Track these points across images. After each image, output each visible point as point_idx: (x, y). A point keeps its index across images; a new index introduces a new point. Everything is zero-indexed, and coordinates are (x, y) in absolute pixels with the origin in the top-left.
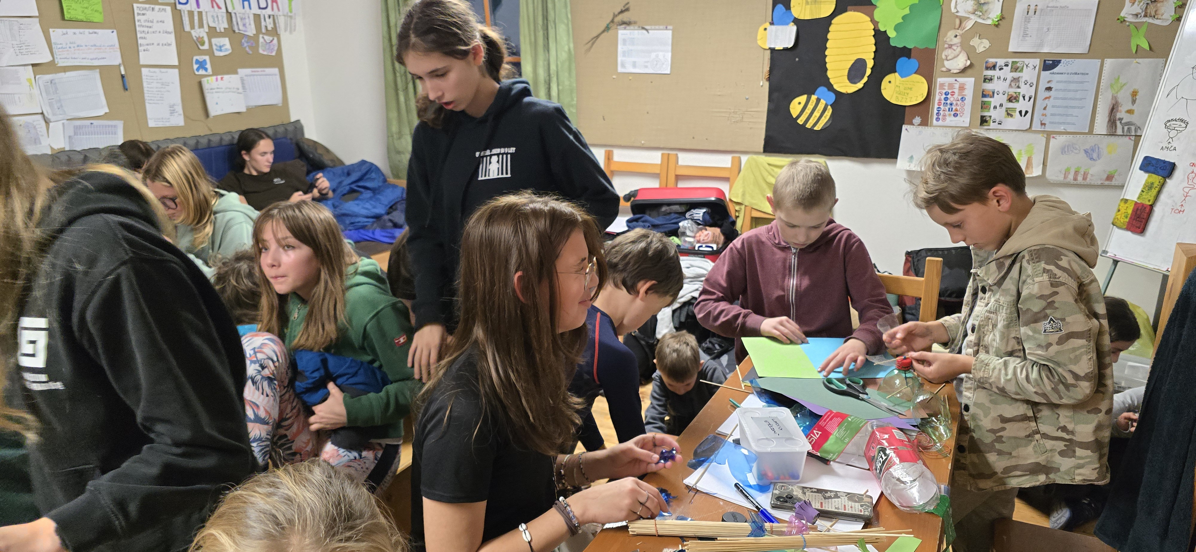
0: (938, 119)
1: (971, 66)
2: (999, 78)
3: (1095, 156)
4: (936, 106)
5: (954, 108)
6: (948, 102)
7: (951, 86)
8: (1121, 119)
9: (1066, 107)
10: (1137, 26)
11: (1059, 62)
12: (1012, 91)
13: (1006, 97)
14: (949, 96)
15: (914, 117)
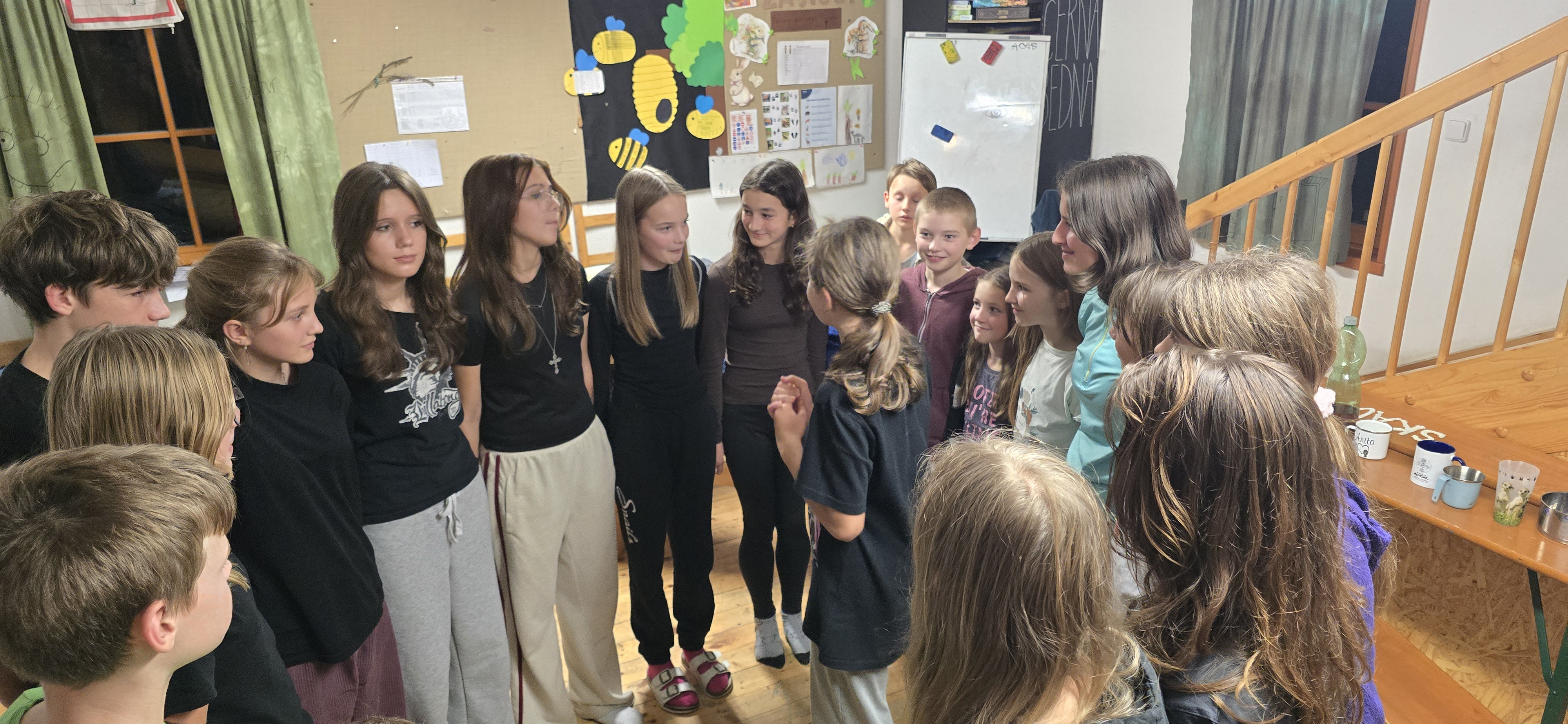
1: (754, 99)
2: (773, 108)
3: (843, 162)
4: (732, 137)
5: (745, 136)
6: (741, 132)
7: (740, 117)
8: (853, 132)
9: (821, 127)
10: (855, 58)
11: (811, 91)
12: (784, 117)
13: (780, 123)
14: (740, 127)
15: (716, 149)
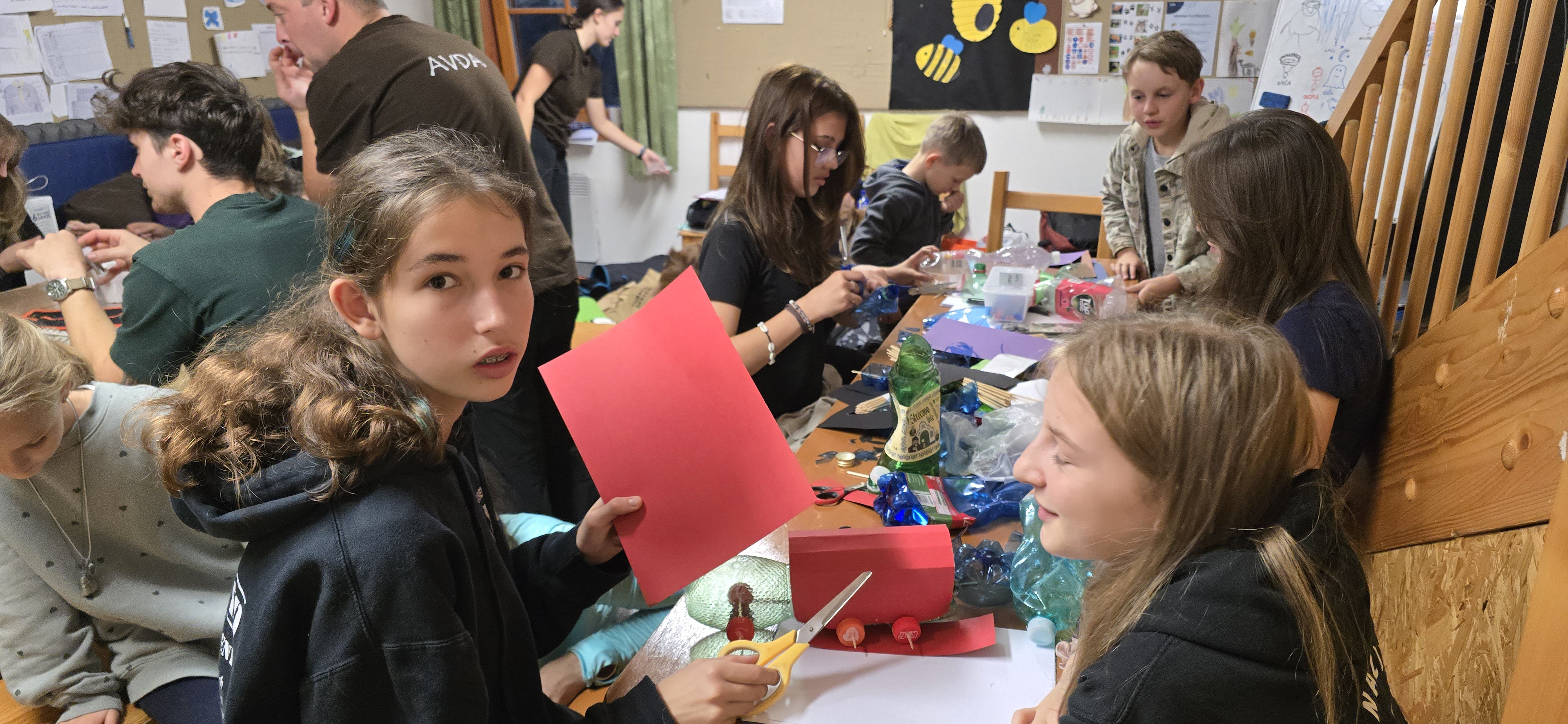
0: (1067, 67)
1: (1098, 10)
2: (1126, 22)
4: (1065, 53)
5: (1083, 54)
6: (1077, 48)
7: (1079, 31)
8: (1241, 61)
11: (1182, 4)
14: (1078, 42)
15: (1043, 66)
